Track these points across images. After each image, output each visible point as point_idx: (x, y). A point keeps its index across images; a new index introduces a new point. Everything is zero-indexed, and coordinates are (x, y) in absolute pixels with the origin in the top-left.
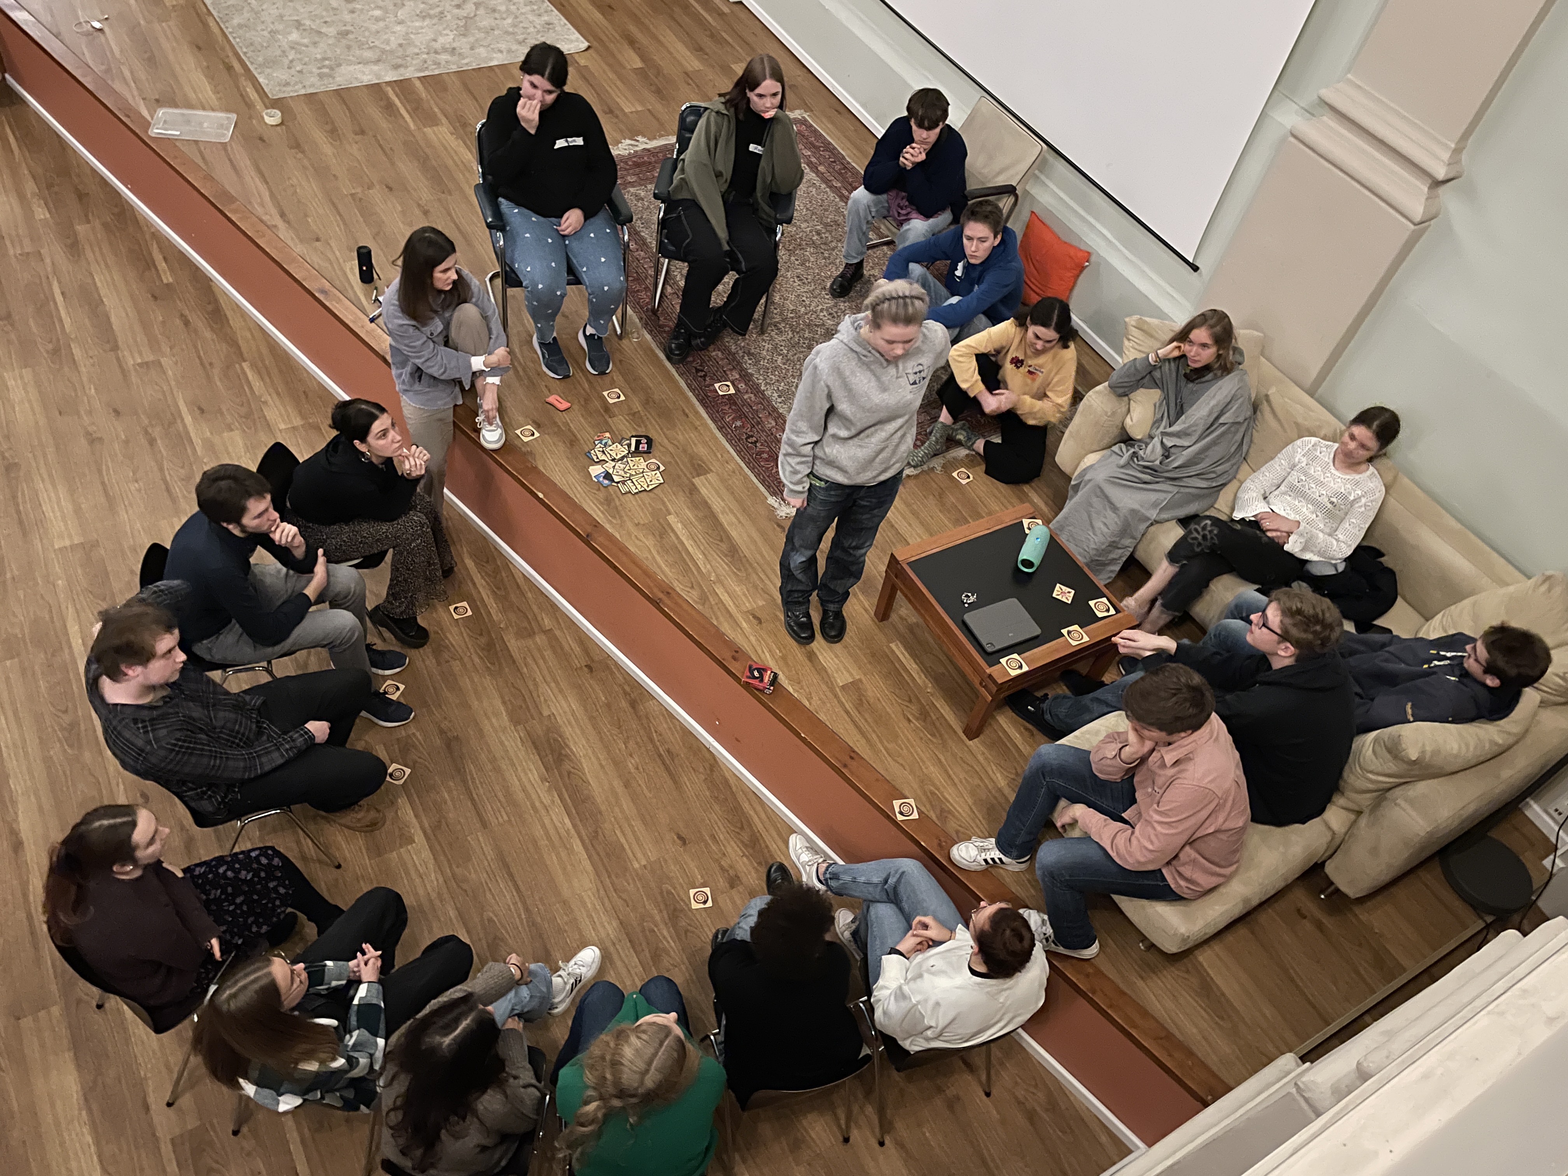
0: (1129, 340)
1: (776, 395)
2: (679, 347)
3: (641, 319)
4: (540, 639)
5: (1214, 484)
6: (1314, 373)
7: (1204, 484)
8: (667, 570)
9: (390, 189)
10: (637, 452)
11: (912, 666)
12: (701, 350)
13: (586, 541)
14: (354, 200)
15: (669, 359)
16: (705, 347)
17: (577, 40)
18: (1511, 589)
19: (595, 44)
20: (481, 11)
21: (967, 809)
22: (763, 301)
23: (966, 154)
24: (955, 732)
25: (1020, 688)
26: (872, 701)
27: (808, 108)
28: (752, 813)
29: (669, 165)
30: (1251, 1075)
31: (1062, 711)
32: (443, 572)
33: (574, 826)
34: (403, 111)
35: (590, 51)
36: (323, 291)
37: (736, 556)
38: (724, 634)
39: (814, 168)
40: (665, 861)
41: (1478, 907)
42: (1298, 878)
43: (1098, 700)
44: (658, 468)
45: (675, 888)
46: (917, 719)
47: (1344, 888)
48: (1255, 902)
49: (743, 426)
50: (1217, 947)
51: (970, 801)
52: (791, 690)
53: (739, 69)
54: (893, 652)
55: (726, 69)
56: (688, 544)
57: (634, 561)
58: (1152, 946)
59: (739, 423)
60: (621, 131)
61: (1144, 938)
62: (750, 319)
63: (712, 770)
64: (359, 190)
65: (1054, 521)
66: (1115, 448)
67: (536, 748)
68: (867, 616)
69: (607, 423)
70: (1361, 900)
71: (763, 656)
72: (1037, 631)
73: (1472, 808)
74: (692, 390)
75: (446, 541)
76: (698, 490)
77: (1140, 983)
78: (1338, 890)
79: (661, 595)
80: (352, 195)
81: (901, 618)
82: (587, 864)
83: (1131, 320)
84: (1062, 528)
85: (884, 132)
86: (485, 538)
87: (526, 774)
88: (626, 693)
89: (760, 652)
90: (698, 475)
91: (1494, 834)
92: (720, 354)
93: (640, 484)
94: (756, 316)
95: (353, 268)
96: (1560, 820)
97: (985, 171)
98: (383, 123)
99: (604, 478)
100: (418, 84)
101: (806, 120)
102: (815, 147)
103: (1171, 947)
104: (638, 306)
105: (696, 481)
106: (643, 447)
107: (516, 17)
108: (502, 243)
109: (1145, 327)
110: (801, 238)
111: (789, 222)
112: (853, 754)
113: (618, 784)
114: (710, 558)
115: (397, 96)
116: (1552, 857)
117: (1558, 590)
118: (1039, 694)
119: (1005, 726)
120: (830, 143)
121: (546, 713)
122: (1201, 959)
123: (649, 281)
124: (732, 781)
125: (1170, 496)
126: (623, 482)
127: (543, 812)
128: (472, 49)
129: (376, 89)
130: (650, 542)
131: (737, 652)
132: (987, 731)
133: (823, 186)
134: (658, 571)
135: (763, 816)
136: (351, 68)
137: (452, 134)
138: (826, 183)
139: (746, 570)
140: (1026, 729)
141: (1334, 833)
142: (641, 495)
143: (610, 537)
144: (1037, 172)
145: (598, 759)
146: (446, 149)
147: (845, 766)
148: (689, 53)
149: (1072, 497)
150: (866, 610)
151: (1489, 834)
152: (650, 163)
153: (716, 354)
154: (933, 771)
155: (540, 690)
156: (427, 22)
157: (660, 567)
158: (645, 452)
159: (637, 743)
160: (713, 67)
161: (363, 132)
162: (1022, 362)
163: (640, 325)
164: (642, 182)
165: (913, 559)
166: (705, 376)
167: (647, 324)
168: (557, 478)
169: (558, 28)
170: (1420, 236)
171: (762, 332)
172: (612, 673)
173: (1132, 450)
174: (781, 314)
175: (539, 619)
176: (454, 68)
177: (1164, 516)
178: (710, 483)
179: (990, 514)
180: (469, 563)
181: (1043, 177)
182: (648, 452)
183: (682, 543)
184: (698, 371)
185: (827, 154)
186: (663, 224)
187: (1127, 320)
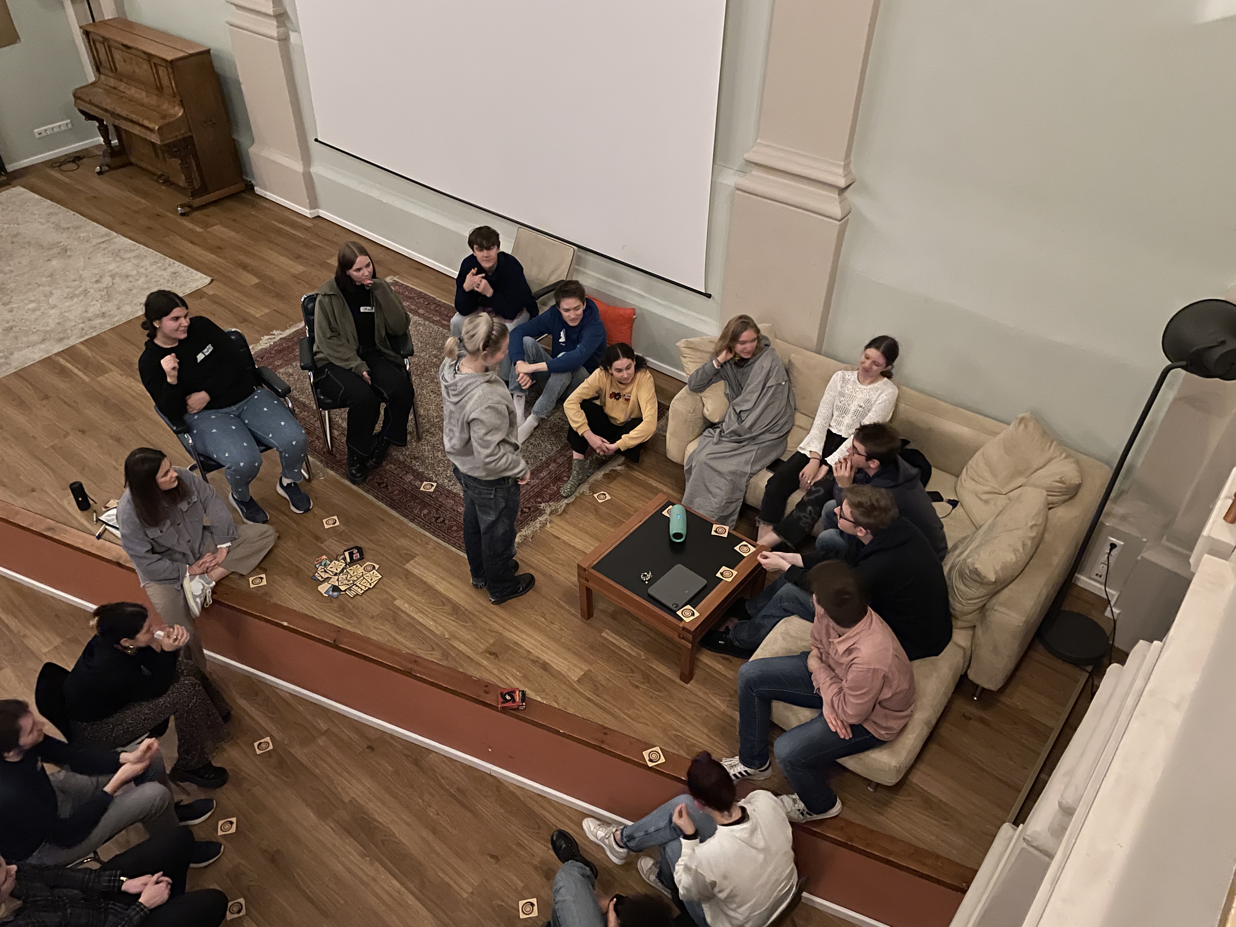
0: (685, 357)
1: (446, 481)
2: (358, 471)
3: (321, 461)
4: (322, 741)
5: (782, 434)
6: (815, 337)
7: (775, 436)
8: (408, 643)
9: (83, 432)
10: (353, 562)
11: (624, 644)
12: (377, 468)
13: (335, 646)
14: (54, 449)
15: (354, 482)
16: (378, 464)
17: (201, 278)
18: (1001, 436)
19: (216, 277)
20: (117, 280)
21: (705, 737)
22: (411, 417)
23: (522, 269)
24: (674, 682)
25: (708, 629)
26: (604, 683)
27: (395, 274)
28: (543, 812)
29: (306, 344)
30: (985, 854)
31: (744, 635)
32: (223, 719)
33: (402, 884)
34: (76, 371)
35: (214, 282)
36: (50, 529)
37: (460, 612)
38: (471, 677)
39: (415, 313)
40: (487, 881)
41: (1078, 663)
42: (954, 693)
43: (765, 617)
44: (374, 567)
45: (503, 901)
46: (643, 683)
47: (986, 686)
48: (934, 722)
49: (430, 513)
50: (921, 766)
51: (706, 731)
52: (539, 699)
53: (334, 262)
54: (606, 639)
55: (325, 265)
56: (418, 617)
57: (380, 647)
58: (878, 785)
59: (425, 511)
60: (258, 331)
61: (869, 782)
62: (405, 433)
63: (498, 791)
64: (57, 441)
65: (684, 500)
66: (706, 433)
67: (349, 832)
68: (576, 620)
69: (322, 549)
70: (1002, 690)
71: (508, 682)
72: (705, 582)
73: (1045, 592)
74: (381, 500)
75: (218, 692)
76: (412, 573)
77: (881, 819)
78: (983, 689)
79: (410, 666)
80: (52, 447)
81: (602, 611)
82: (424, 912)
83: (681, 344)
84: (691, 502)
85: (457, 273)
86: (249, 677)
87: (346, 857)
88: (406, 756)
89: (505, 680)
90: (408, 561)
91: (1065, 607)
92: (392, 466)
93: (362, 586)
94: (410, 429)
95: (70, 503)
96: (1103, 579)
97: (541, 276)
98: (62, 385)
99: (333, 591)
100: (82, 348)
101: (397, 282)
102: (410, 298)
103: (890, 780)
104: (316, 452)
105: (408, 566)
106: (357, 556)
107: (147, 276)
108: (190, 441)
109: (692, 346)
110: (424, 364)
111: (412, 354)
112: (605, 730)
113: (425, 833)
114: (439, 621)
115: (68, 361)
116: (1109, 608)
117: (1031, 424)
118: (722, 629)
119: (709, 663)
120: (421, 292)
121: (346, 800)
122: (914, 781)
123: (319, 432)
124: (518, 793)
125: (754, 453)
126: (350, 589)
127: (372, 884)
128: (118, 309)
129: (48, 362)
130: (387, 627)
131: (486, 686)
132: (698, 672)
133: (427, 323)
134: (401, 647)
135: (552, 810)
136: (23, 352)
137: (121, 375)
138: (428, 320)
139: (471, 619)
140: (724, 659)
141: (964, 649)
142: (367, 593)
143: (354, 635)
144: (576, 267)
145: (403, 819)
146: (121, 388)
147: (603, 742)
148: (291, 262)
149: (689, 478)
150: (573, 615)
151: (1062, 609)
152: (289, 347)
153: (390, 467)
154: (671, 719)
155: (335, 782)
156: (76, 300)
157: (402, 644)
158: (359, 560)
159: (430, 794)
160: (312, 266)
161: (47, 397)
162: (619, 394)
163: (322, 466)
164: (287, 363)
165: (595, 563)
166: (387, 486)
167: (327, 463)
168: (296, 605)
169: (184, 274)
170: (846, 226)
171: (419, 439)
172: (391, 744)
173: (718, 430)
174: (429, 421)
175: (316, 724)
176: (109, 327)
177: (757, 468)
178: (419, 564)
179: (636, 511)
180: (243, 703)
181: (581, 268)
182: (362, 558)
183: (414, 618)
184: (379, 484)
185: (421, 300)
186: (315, 386)
187: (678, 344)
